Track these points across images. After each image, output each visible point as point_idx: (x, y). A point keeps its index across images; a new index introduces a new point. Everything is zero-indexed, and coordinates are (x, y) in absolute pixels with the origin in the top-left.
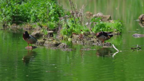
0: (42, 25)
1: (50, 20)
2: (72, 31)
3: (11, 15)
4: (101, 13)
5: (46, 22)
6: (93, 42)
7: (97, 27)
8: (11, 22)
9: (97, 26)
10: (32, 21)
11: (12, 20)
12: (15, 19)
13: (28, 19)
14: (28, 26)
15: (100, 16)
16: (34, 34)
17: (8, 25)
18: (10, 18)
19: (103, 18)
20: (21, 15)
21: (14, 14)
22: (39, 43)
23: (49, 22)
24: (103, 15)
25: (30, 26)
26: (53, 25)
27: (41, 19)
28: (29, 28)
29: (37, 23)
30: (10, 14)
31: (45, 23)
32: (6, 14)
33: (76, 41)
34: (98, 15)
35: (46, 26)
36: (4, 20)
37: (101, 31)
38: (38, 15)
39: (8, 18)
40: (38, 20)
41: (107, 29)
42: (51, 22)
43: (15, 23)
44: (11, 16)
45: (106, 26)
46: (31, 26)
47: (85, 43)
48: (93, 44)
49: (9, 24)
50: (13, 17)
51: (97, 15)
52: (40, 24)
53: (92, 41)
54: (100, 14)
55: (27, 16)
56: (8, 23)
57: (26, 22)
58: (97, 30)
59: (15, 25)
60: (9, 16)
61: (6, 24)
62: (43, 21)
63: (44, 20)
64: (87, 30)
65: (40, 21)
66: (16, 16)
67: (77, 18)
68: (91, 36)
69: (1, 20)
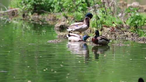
0: (68, 15)
1: (77, 10)
2: (102, 23)
3: (32, 3)
4: (137, 2)
5: (72, 12)
6: (127, 36)
7: (132, 19)
8: (31, 11)
9: (132, 17)
10: (55, 10)
11: (33, 9)
12: (37, 7)
13: (51, 8)
14: (51, 17)
15: (136, 6)
16: (58, 26)
17: (28, 15)
18: (31, 6)
19: (140, 8)
20: (43, 3)
21: (35, 2)
22: (63, 36)
23: (76, 12)
24: (139, 5)
25: (53, 17)
26: (80, 16)
27: (66, 9)
28: (52, 18)
29: (62, 14)
30: (30, 3)
31: (71, 14)
32: (27, 2)
33: (107, 35)
34: (134, 5)
35: (72, 17)
36: (24, 9)
37: (136, 23)
38: (63, 3)
39: (29, 6)
40: (63, 10)
41: (144, 21)
42: (78, 12)
43: (36, 12)
44: (32, 5)
45: (142, 18)
46: (55, 16)
47: (117, 37)
48: (126, 39)
49: (30, 14)
50: (34, 5)
51: (132, 5)
52: (65, 15)
53: (125, 35)
54: (135, 4)
55: (50, 5)
56: (28, 13)
57: (50, 11)
58: (132, 22)
59: (36, 15)
60: (30, 4)
61: (26, 14)
62: (68, 11)
63: (70, 9)
64: (119, 22)
65: (65, 11)
66: (38, 4)
67: (108, 8)
68: (125, 30)
69: (21, 9)
